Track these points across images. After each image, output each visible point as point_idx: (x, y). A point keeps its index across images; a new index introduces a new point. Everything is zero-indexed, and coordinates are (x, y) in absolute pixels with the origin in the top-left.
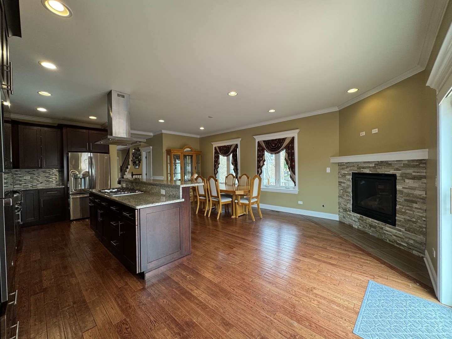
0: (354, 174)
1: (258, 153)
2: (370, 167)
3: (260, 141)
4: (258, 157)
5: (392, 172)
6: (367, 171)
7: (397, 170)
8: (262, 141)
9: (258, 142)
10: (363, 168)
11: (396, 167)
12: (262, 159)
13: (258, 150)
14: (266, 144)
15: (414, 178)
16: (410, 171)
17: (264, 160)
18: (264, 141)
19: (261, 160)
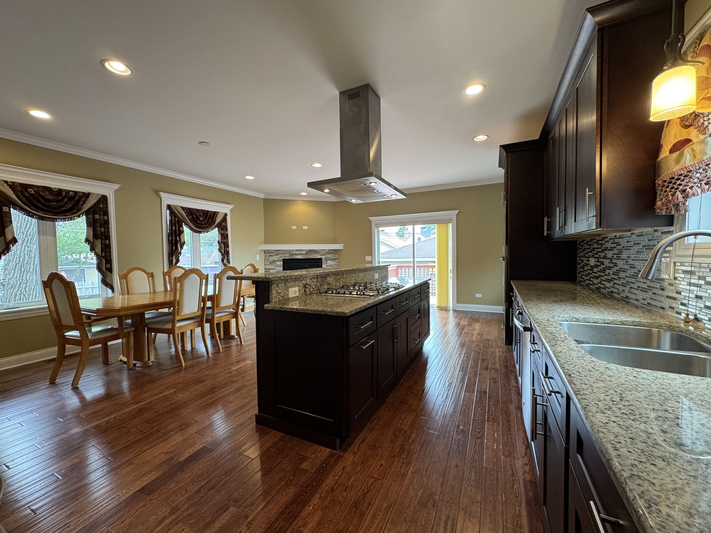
0: (284, 261)
2: (302, 254)
5: (319, 257)
6: (300, 257)
7: (323, 255)
9: (169, 206)
10: (296, 255)
11: (322, 253)
15: (332, 260)
16: (330, 256)
17: (182, 241)
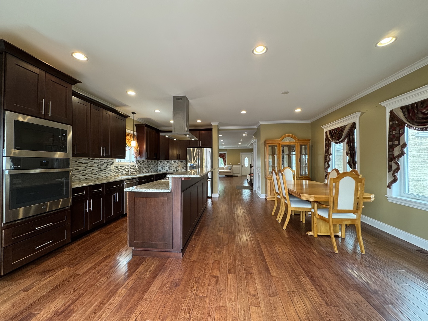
1: (389, 132)
3: (395, 109)
4: (390, 140)
8: (397, 108)
9: (391, 112)
12: (399, 144)
13: (391, 127)
14: (407, 113)
17: (402, 143)
18: (402, 108)
19: (397, 145)
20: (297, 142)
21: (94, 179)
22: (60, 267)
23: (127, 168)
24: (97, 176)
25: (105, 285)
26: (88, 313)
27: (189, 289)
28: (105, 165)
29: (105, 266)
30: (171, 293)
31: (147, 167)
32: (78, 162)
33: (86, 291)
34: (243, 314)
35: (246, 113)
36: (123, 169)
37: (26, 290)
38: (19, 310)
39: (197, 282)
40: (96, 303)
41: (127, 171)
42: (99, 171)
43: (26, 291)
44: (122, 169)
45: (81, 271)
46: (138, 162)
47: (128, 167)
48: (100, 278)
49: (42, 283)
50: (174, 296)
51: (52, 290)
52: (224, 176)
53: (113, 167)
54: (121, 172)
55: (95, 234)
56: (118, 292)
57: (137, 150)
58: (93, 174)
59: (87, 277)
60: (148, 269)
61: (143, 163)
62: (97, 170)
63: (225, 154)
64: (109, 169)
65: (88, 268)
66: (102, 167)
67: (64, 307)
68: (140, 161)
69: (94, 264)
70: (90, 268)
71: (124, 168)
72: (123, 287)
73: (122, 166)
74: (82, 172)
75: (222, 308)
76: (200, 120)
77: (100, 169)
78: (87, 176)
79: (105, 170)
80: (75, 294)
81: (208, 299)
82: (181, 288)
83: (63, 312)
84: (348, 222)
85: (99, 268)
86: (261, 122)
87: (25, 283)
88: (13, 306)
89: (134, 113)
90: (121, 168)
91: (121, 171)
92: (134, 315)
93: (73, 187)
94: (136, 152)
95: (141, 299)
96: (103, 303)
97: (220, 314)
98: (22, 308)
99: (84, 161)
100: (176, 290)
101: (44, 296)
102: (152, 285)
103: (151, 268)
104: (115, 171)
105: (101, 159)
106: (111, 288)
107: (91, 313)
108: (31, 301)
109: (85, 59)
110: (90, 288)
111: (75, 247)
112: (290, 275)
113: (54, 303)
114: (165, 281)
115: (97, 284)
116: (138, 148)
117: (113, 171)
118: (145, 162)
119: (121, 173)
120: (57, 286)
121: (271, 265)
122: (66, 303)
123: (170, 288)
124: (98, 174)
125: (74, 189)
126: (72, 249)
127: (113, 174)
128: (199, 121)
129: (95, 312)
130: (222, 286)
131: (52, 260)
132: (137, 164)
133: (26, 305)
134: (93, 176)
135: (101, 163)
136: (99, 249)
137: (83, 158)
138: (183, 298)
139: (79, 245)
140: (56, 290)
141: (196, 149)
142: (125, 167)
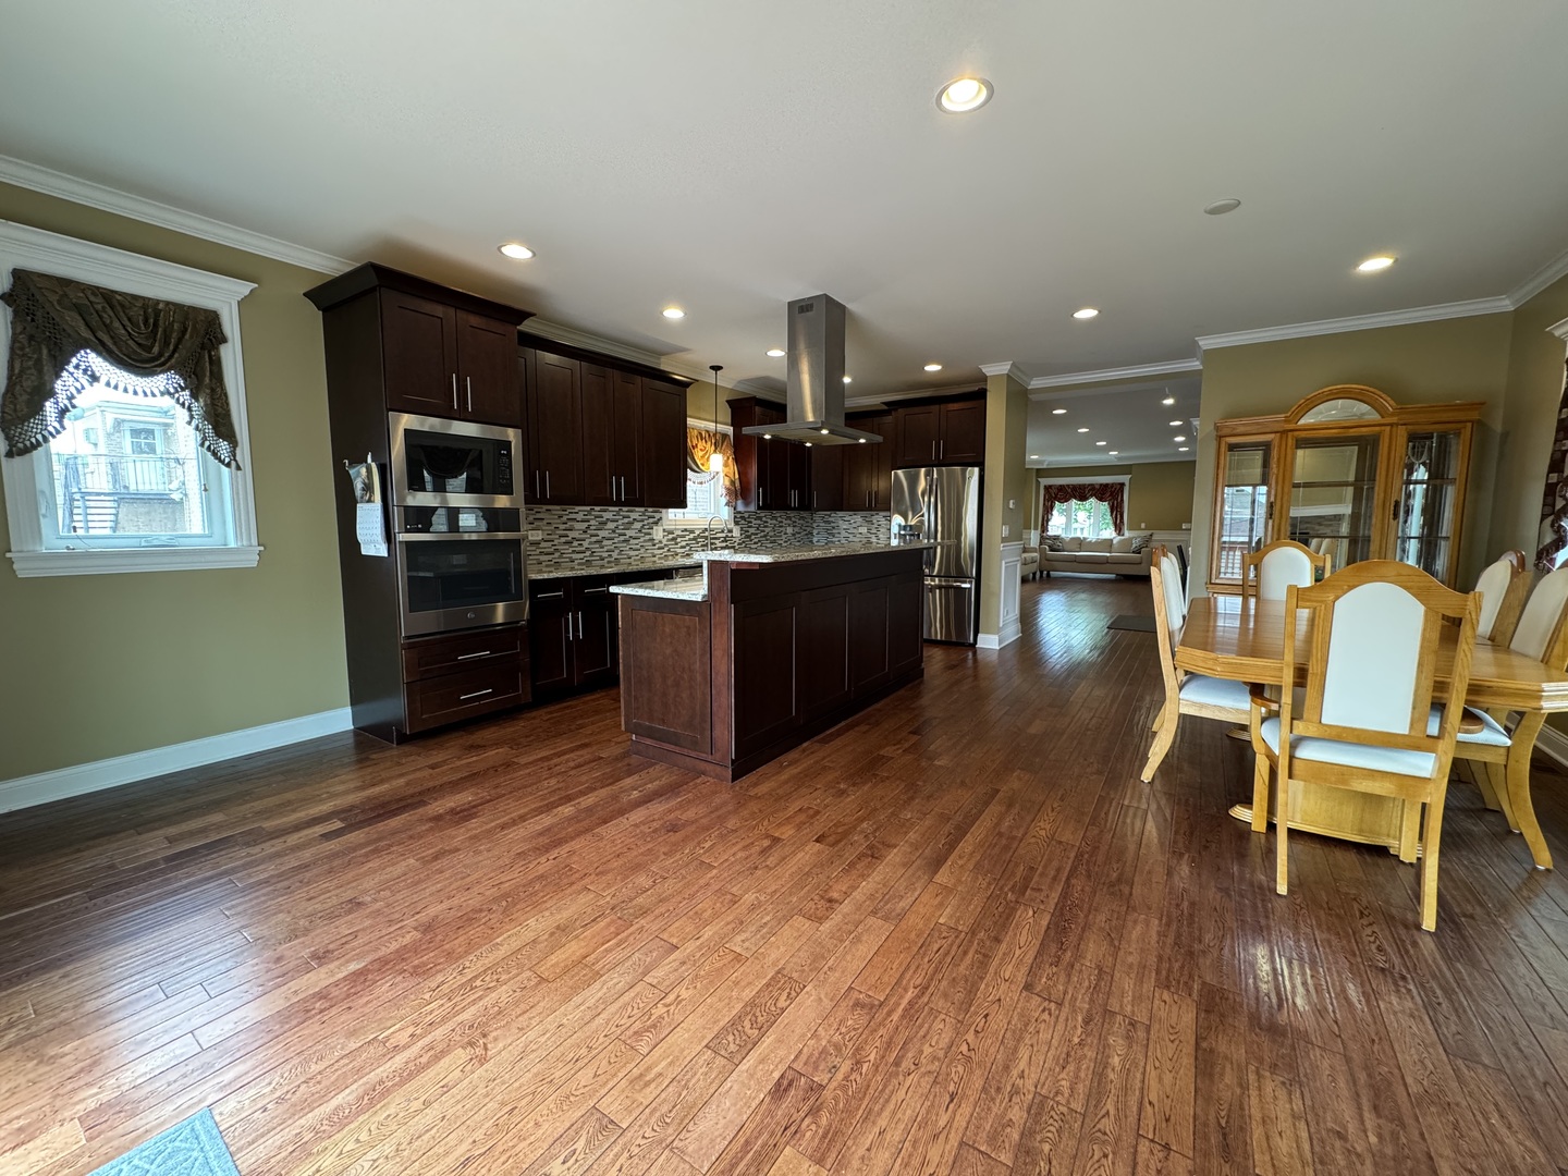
20: (1394, 420)
21: (609, 562)
22: (496, 744)
23: (702, 537)
24: (615, 555)
25: (545, 792)
26: (493, 824)
27: (692, 845)
28: (638, 525)
29: (568, 761)
30: (649, 839)
31: (772, 534)
32: (565, 518)
33: (511, 792)
34: (764, 921)
35: (1097, 316)
36: (690, 540)
37: (433, 767)
38: (412, 791)
39: (722, 837)
40: (512, 815)
41: (702, 546)
42: (619, 542)
43: (433, 769)
44: (687, 538)
45: (524, 760)
46: (739, 518)
47: (707, 534)
48: (546, 779)
49: (459, 763)
50: (650, 846)
51: (466, 777)
52: (1113, 576)
53: (658, 533)
54: (682, 547)
55: (594, 697)
56: (560, 808)
57: (733, 483)
58: (605, 549)
59: (527, 771)
60: (640, 786)
61: (759, 522)
62: (616, 540)
63: (1122, 485)
64: (647, 537)
65: (539, 756)
66: (629, 533)
67: (467, 806)
68: (746, 515)
69: (552, 752)
70: (541, 759)
71: (692, 536)
72: (573, 803)
73: (686, 530)
74: (575, 543)
75: (729, 897)
76: (938, 364)
77: (622, 538)
78: (588, 553)
79: (636, 541)
80: (493, 792)
81: (715, 871)
82: (674, 837)
83: (462, 811)
84: (1377, 784)
85: (556, 761)
86: (1207, 343)
87: (437, 756)
88: (407, 784)
89: (717, 368)
90: (684, 536)
91: (684, 544)
92: (557, 851)
93: (534, 576)
94: (728, 489)
95: (587, 830)
96: (523, 818)
97: (715, 904)
98: (417, 790)
99: (580, 516)
100: (666, 837)
101: (450, 782)
102: (626, 816)
103: (649, 786)
104: (665, 542)
105: (625, 509)
106: (552, 799)
107: (495, 828)
108: (431, 784)
109: (529, 254)
110: (520, 789)
111: (542, 715)
112: (994, 895)
113: (458, 797)
114: (656, 817)
115: (535, 787)
116: (737, 476)
117: (661, 542)
118: (764, 519)
119: (683, 550)
120: (475, 774)
121: (960, 857)
122: (473, 801)
123: (655, 831)
124: (617, 551)
125: (533, 583)
126: (534, 718)
127: (661, 551)
128: (933, 368)
129: (503, 827)
130: (771, 861)
131: (493, 729)
132: (736, 523)
133: (423, 788)
134: (605, 555)
135: (626, 520)
136: (581, 727)
137: (578, 508)
138: (665, 854)
139: (551, 713)
140: (473, 778)
141: (923, 470)
142: (697, 532)
